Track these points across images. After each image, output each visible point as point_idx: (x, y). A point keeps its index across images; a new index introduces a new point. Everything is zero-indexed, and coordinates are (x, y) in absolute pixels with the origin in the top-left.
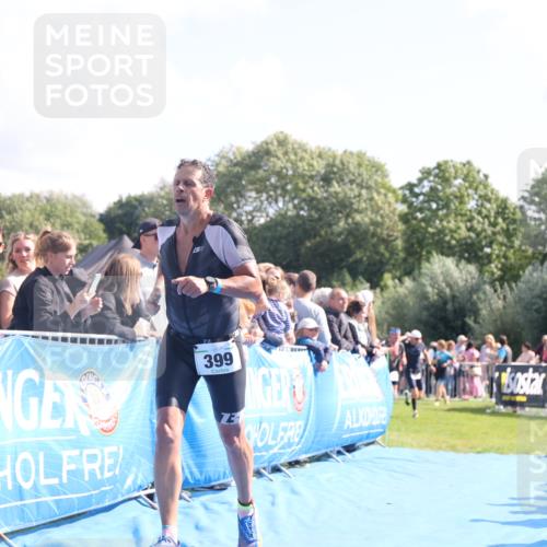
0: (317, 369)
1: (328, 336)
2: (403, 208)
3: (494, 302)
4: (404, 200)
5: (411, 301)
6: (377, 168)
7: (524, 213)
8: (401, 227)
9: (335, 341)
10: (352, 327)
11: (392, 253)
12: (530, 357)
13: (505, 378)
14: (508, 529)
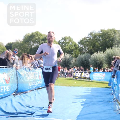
4: (58, 43)
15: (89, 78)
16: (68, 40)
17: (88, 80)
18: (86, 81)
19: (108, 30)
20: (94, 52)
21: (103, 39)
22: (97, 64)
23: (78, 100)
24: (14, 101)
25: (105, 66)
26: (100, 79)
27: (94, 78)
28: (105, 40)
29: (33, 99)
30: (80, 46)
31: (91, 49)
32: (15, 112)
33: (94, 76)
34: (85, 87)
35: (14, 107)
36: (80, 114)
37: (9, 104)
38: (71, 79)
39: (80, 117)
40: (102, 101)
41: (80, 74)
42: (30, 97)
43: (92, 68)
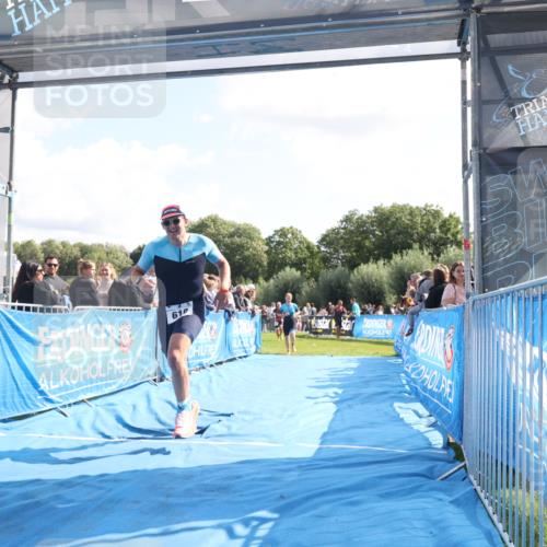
0: (227, 321)
1: (234, 305)
2: (266, 248)
3: (306, 288)
4: (267, 244)
5: (272, 287)
6: (255, 230)
7: (319, 248)
8: (265, 256)
9: (237, 307)
10: (245, 301)
11: (261, 266)
12: (324, 312)
13: (313, 322)
14: (314, 390)
15: (350, 333)
16: (290, 236)
17: (348, 337)
18: (343, 340)
19: (393, 207)
20: (359, 264)
21: (381, 231)
22: (369, 293)
23: (321, 392)
24: (154, 396)
25: (391, 299)
26: (380, 334)
27: (364, 332)
28: (387, 232)
29: (204, 391)
30: (323, 249)
31: (353, 257)
32: (158, 427)
33: (363, 326)
34: (340, 357)
35: (156, 414)
36: (329, 428)
37: (142, 405)
38: (303, 337)
39: (329, 437)
40: (385, 393)
41: (328, 322)
42: (198, 388)
43: (356, 305)
